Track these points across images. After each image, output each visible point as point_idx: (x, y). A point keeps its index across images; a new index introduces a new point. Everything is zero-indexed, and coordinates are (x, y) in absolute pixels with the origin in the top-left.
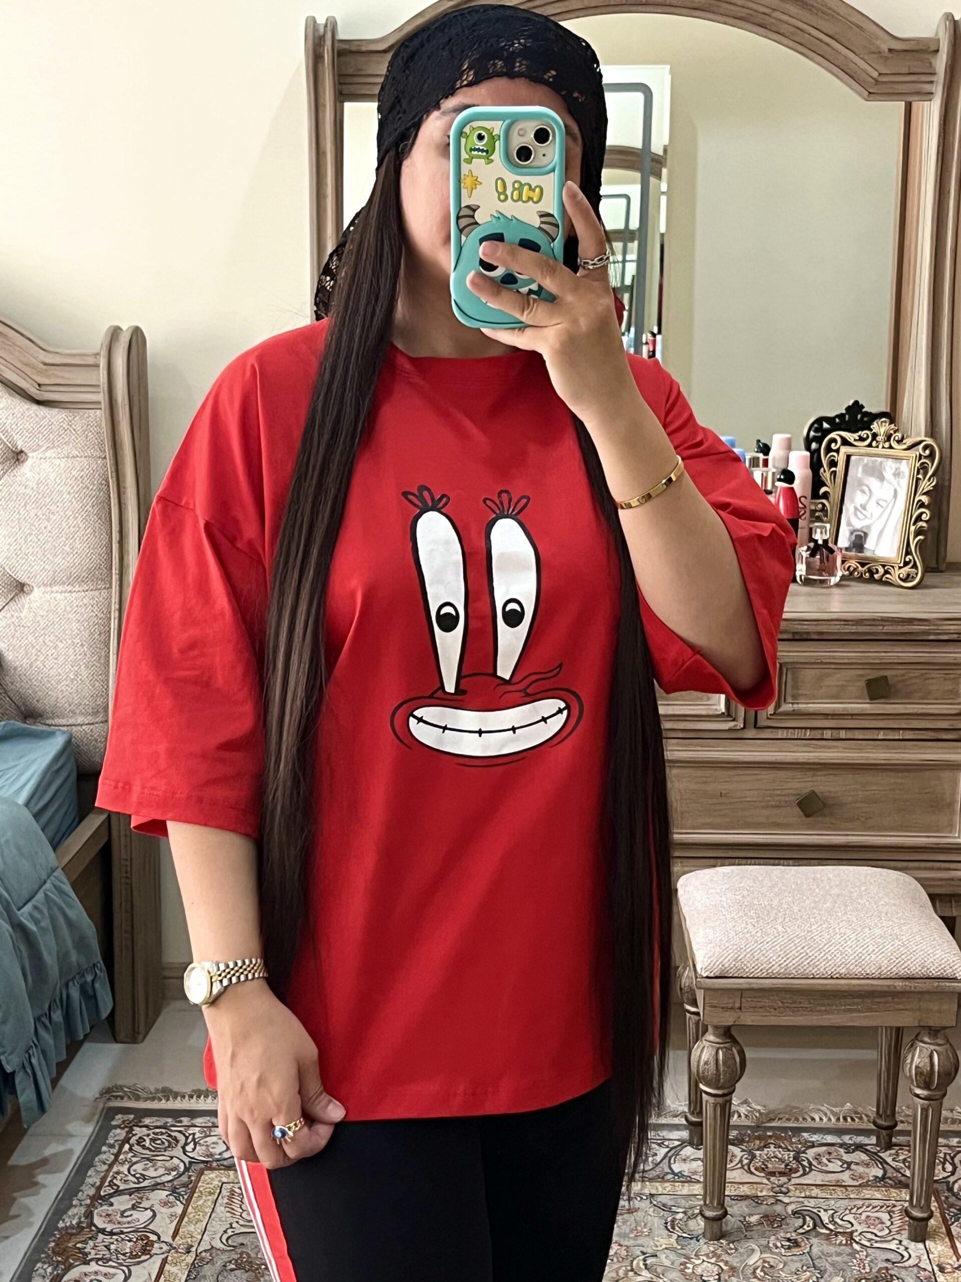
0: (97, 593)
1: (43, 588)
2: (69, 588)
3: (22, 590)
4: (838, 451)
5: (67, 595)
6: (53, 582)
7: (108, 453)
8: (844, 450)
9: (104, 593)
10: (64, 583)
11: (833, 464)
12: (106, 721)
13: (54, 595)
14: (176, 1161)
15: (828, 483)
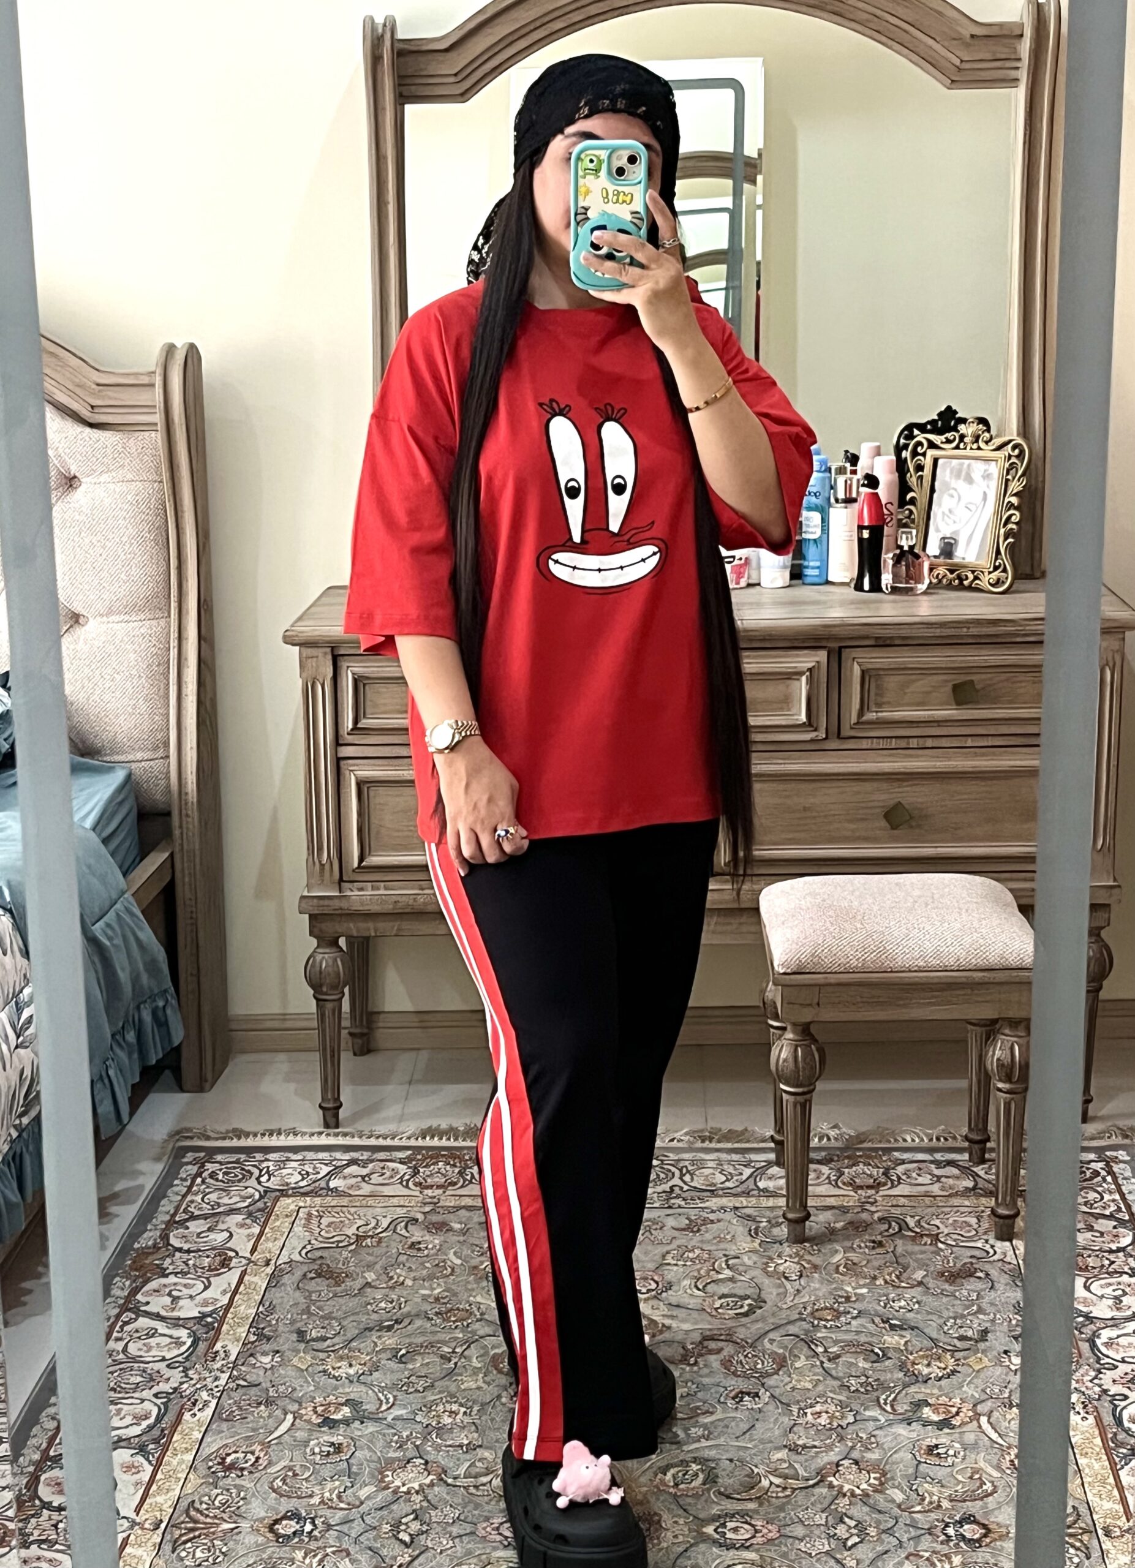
0: (154, 622)
1: (99, 619)
2: (127, 617)
3: (77, 622)
4: (924, 454)
5: (124, 625)
6: (110, 612)
7: (165, 476)
8: (931, 453)
9: (162, 622)
10: (120, 613)
11: (920, 468)
12: (168, 757)
13: (110, 625)
14: (250, 1190)
15: (915, 488)
